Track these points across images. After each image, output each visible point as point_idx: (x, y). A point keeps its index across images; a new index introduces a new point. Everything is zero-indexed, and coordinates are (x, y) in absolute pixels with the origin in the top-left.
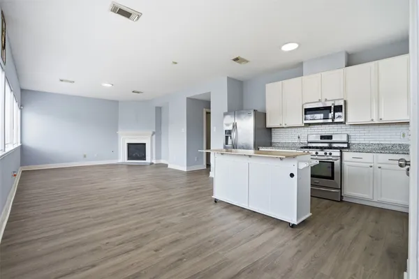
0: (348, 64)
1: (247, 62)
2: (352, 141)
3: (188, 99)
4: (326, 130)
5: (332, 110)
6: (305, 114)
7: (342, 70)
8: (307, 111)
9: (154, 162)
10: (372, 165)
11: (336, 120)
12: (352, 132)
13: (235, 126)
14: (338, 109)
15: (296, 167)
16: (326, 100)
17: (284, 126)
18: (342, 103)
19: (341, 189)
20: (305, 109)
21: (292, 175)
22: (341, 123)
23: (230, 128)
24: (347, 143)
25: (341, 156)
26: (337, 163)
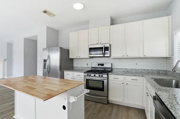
0: (112, 24)
1: (54, 16)
2: (114, 67)
3: (25, 39)
4: (101, 61)
5: (104, 50)
6: (90, 51)
7: (108, 27)
8: (91, 49)
9: (6, 77)
10: (123, 82)
11: (106, 55)
12: (113, 62)
13: (49, 57)
14: (107, 49)
15: (66, 101)
16: (101, 43)
17: (79, 58)
18: (108, 46)
19: (108, 97)
20: (90, 48)
21: (64, 108)
22: (108, 57)
23: (46, 58)
24: (111, 68)
25: (108, 77)
26: (105, 81)
